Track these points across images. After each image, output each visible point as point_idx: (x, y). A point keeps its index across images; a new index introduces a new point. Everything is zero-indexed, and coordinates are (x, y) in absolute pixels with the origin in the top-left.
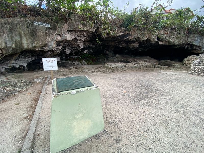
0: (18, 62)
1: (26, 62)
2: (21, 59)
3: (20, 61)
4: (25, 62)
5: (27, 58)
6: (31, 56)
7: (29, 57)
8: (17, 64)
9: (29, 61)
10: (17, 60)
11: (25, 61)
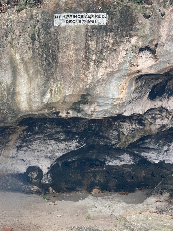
0: (27, 153)
1: (50, 158)
2: (35, 145)
3: (33, 150)
4: (46, 157)
5: (53, 142)
6: (63, 137)
7: (58, 140)
8: (23, 160)
9: (60, 154)
10: (21, 146)
11: (45, 154)
